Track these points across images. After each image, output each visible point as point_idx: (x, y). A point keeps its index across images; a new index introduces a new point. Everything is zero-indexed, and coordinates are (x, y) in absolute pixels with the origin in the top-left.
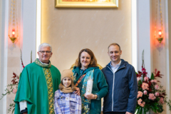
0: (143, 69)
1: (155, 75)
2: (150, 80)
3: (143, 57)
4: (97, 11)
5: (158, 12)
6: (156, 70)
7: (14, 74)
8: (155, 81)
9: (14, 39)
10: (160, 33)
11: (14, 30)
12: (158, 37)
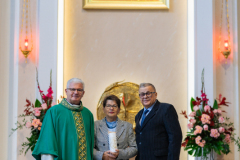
0: (203, 95)
1: (219, 102)
2: (212, 109)
3: (203, 78)
5: (224, 16)
6: (220, 96)
7: (27, 101)
8: (219, 111)
9: (26, 53)
10: (226, 45)
11: (26, 41)
12: (223, 50)
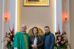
0: (59, 31)
1: (64, 33)
2: (62, 35)
3: (59, 26)
4: (40, 7)
5: (65, 8)
6: (64, 31)
7: (6, 33)
8: (64, 36)
9: (6, 19)
10: (66, 16)
11: (6, 15)
12: (65, 18)
